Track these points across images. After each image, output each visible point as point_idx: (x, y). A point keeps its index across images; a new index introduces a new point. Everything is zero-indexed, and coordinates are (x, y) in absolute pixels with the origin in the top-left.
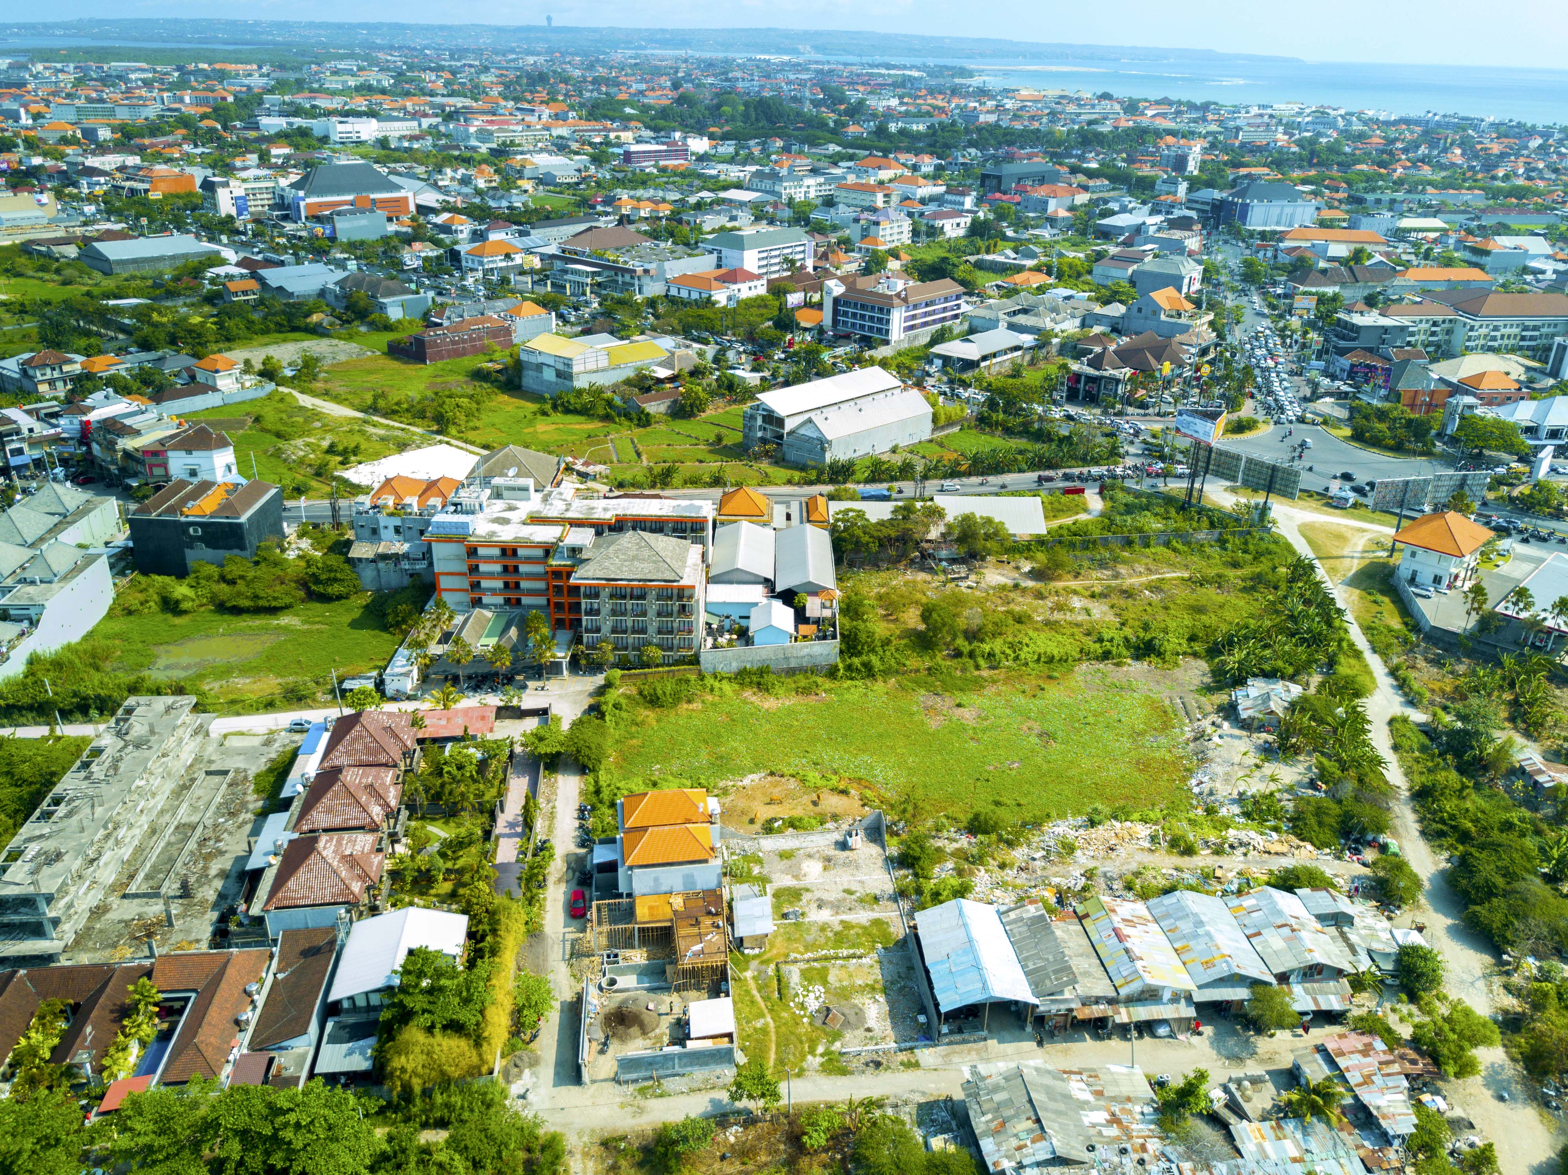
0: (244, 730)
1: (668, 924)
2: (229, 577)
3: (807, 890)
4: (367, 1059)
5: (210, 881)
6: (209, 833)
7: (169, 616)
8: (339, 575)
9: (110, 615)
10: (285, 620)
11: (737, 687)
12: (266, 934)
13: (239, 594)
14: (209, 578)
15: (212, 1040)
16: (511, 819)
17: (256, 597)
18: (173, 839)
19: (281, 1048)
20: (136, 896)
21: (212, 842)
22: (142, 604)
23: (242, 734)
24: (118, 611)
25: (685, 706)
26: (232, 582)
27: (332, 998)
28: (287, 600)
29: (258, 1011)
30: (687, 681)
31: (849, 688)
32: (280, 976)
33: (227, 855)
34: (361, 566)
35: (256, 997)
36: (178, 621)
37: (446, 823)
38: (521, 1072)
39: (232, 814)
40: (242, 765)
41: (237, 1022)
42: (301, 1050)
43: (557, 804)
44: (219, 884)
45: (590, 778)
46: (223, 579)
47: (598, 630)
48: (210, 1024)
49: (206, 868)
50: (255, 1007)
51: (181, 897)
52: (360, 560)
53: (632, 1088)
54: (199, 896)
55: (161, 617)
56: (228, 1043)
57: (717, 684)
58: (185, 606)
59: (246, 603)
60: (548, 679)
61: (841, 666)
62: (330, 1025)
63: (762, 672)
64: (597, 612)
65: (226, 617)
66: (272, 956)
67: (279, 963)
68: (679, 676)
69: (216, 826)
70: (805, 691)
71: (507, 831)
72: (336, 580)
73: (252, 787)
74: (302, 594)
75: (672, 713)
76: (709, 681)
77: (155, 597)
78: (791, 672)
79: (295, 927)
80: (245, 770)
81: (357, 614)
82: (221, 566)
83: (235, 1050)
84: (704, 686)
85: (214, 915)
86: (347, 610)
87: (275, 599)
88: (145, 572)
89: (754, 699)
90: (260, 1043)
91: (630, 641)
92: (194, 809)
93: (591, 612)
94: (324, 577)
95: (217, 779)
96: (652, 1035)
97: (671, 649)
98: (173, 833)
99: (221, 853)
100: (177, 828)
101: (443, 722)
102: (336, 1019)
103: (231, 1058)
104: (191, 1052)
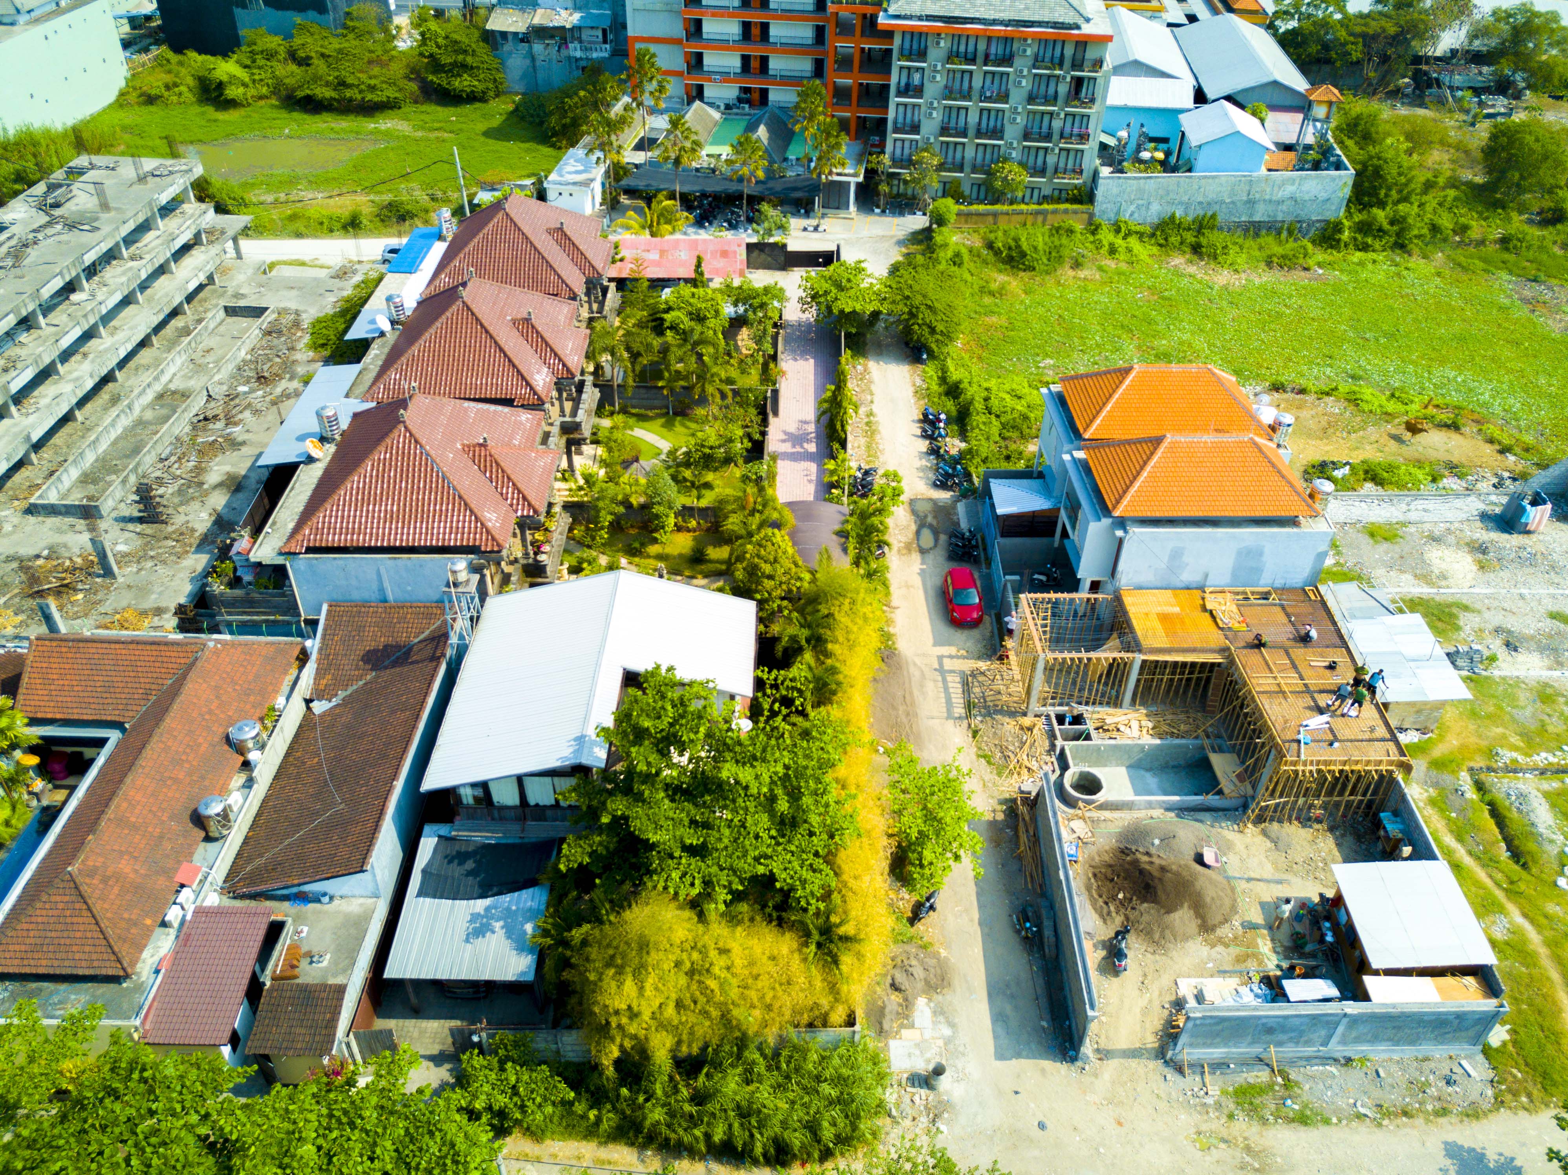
0: (306, 258)
1: (1217, 659)
2: (301, 54)
3: (1466, 608)
4: (521, 947)
5: (206, 494)
6: (216, 408)
7: (210, 110)
8: (469, 60)
9: (122, 101)
10: (386, 123)
11: (1155, 250)
12: (292, 608)
13: (316, 79)
14: (270, 55)
15: (125, 866)
16: (792, 428)
17: (342, 84)
18: (149, 415)
19: (303, 898)
20: (52, 510)
21: (219, 425)
22: (168, 87)
23: (303, 264)
24: (133, 97)
25: (1071, 273)
26: (304, 62)
27: (432, 781)
28: (391, 93)
29: (260, 789)
30: (1070, 231)
31: (1361, 264)
32: (319, 707)
33: (245, 450)
34: (508, 47)
35: (253, 756)
36: (222, 116)
37: (669, 425)
38: (908, 1004)
39: (261, 379)
40: (293, 305)
41: (198, 820)
42: (353, 906)
43: (875, 408)
44: (219, 500)
45: (931, 370)
46: (292, 56)
47: (915, 128)
48: (121, 822)
49: (199, 470)
50: (249, 783)
51: (141, 520)
52: (504, 35)
53: (1215, 1086)
54: (179, 520)
55: (197, 109)
56: (168, 872)
57: (1119, 242)
58: (233, 92)
59: (324, 93)
60: (824, 216)
61: (1347, 223)
62: (427, 845)
63: (1202, 225)
64: (919, 91)
65: (296, 115)
66: (303, 658)
67: (320, 674)
68: (1055, 220)
69: (231, 397)
70: (1286, 263)
71: (787, 448)
72: (465, 67)
73: (307, 339)
74: (413, 87)
75: (1050, 281)
76: (1106, 236)
77: (190, 81)
78: (1253, 229)
79: (356, 596)
80: (297, 313)
81: (496, 121)
82: (288, 36)
83: (186, 895)
84: (1098, 245)
85: (199, 561)
86: (484, 116)
87: (372, 88)
88: (178, 49)
89: (1192, 269)
90: (252, 879)
91: (970, 153)
92: (197, 367)
93: (906, 90)
94: (446, 60)
95: (243, 322)
96: (1224, 931)
97: (1042, 172)
98: (151, 406)
99: (235, 444)
100: (160, 396)
101: (654, 256)
102: (444, 829)
103: (173, 915)
104: (59, 898)
